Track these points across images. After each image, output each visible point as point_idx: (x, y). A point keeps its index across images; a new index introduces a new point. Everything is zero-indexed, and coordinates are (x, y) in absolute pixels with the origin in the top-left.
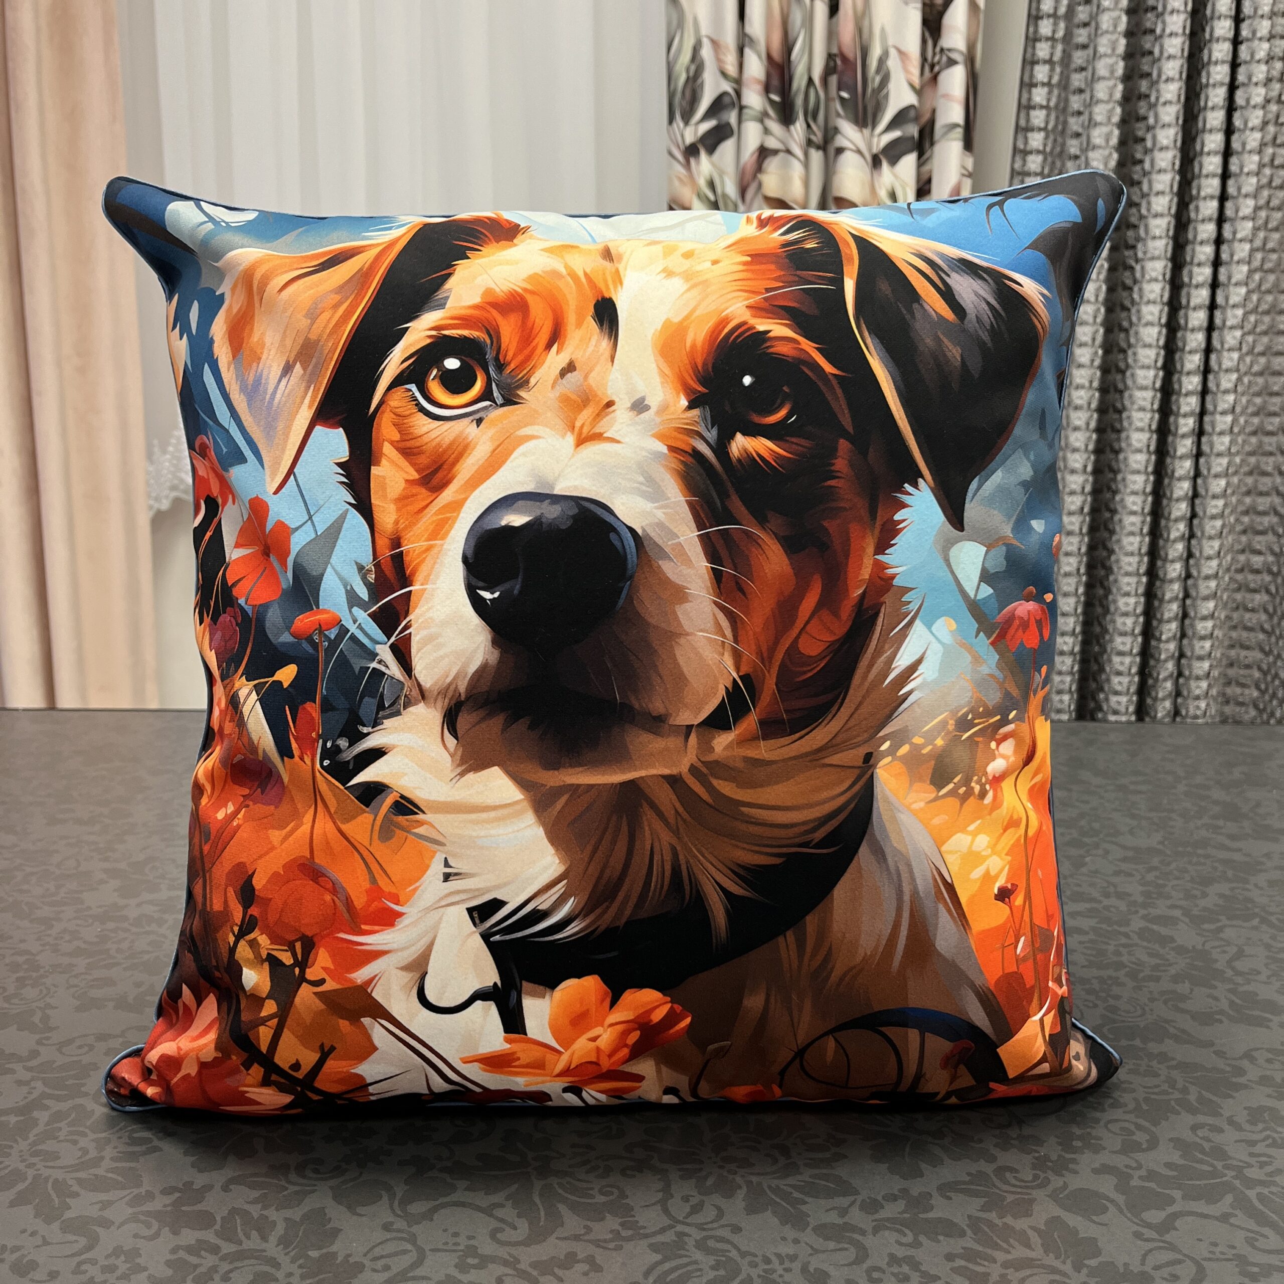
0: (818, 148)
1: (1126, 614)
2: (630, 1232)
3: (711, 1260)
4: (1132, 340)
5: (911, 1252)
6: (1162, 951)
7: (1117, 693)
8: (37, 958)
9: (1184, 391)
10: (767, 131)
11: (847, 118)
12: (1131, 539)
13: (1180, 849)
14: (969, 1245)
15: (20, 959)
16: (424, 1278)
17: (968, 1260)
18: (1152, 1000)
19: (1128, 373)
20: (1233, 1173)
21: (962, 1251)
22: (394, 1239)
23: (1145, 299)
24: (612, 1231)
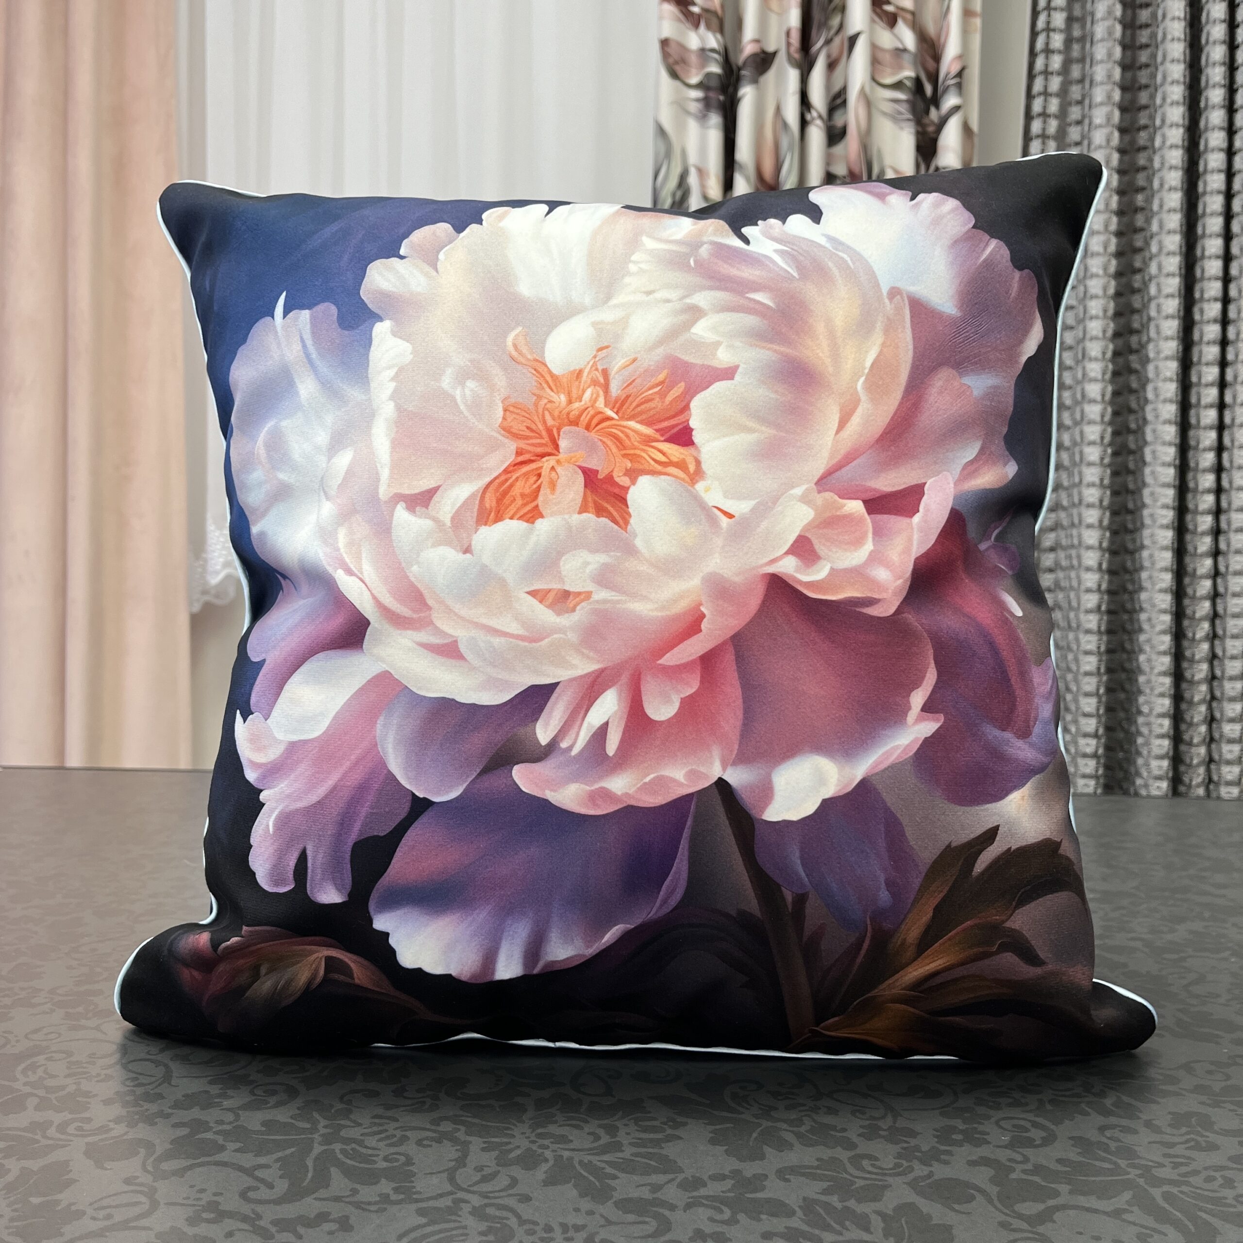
3: (483, 1226)
5: (722, 1228)
9: (1199, 489)
14: (794, 1225)
16: (145, 1228)
20: (1140, 1172)
21: (784, 1230)
22: (132, 1191)
24: (381, 1195)
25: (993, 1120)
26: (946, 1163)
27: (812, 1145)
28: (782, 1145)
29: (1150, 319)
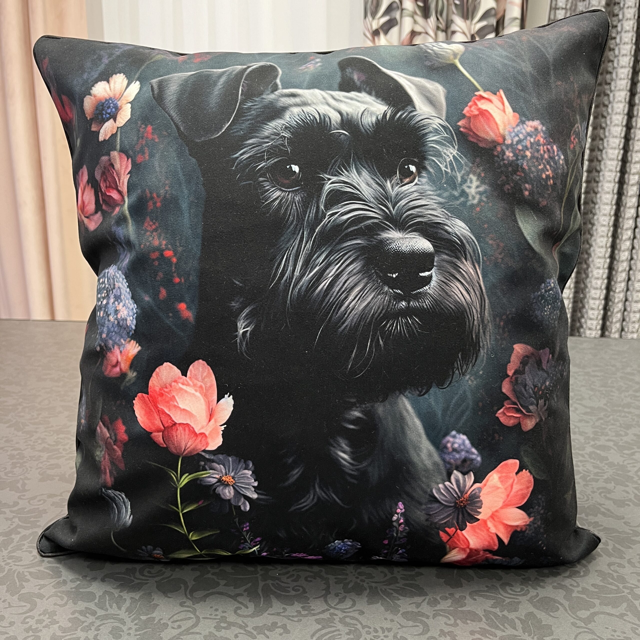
0: (443, 31)
1: (598, 278)
2: (306, 612)
3: (346, 630)
4: (607, 134)
5: (451, 629)
6: (601, 465)
7: (591, 319)
8: (24, 452)
9: (633, 161)
10: (415, 22)
11: (458, 15)
12: (602, 239)
13: (615, 408)
14: (483, 627)
15: (15, 453)
16: (197, 633)
17: (481, 635)
18: (594, 492)
19: (604, 151)
20: (628, 591)
21: (479, 630)
22: (185, 611)
23: (615, 112)
24: (297, 611)
26: (544, 587)
28: (469, 578)
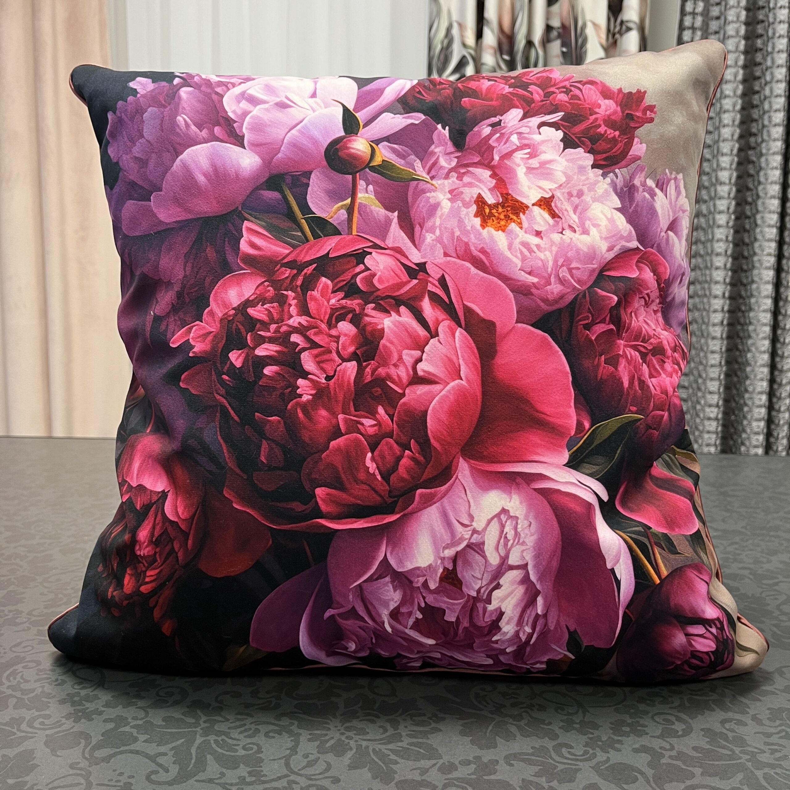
2: (253, 779)
22: (75, 774)
24: (240, 777)
25: (650, 715)
26: (619, 750)
27: (529, 736)
28: (509, 737)
29: (764, 126)
